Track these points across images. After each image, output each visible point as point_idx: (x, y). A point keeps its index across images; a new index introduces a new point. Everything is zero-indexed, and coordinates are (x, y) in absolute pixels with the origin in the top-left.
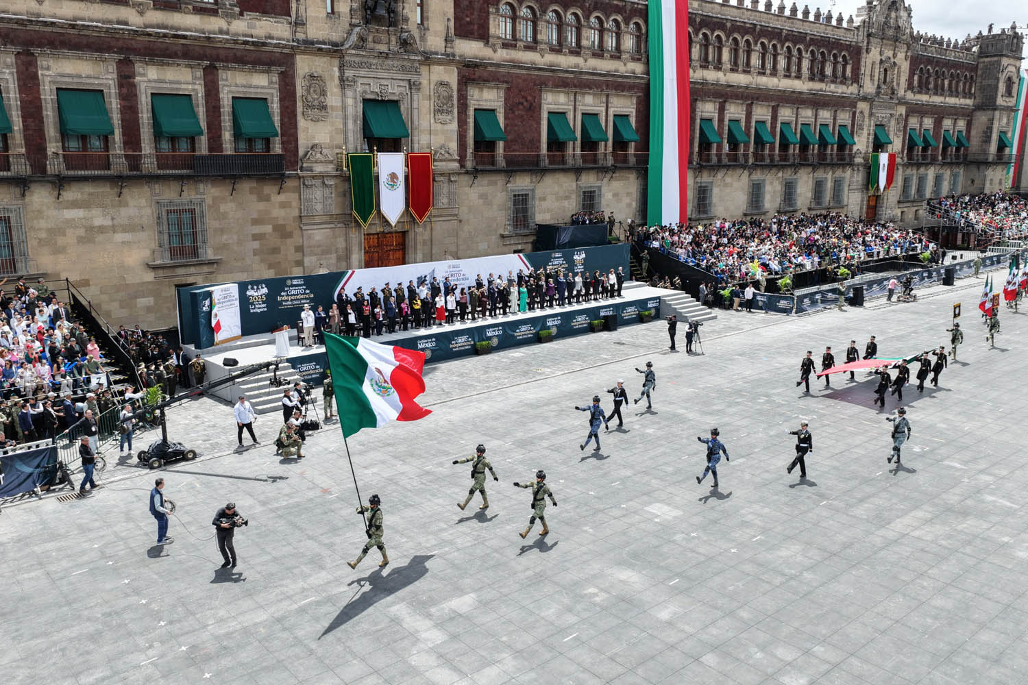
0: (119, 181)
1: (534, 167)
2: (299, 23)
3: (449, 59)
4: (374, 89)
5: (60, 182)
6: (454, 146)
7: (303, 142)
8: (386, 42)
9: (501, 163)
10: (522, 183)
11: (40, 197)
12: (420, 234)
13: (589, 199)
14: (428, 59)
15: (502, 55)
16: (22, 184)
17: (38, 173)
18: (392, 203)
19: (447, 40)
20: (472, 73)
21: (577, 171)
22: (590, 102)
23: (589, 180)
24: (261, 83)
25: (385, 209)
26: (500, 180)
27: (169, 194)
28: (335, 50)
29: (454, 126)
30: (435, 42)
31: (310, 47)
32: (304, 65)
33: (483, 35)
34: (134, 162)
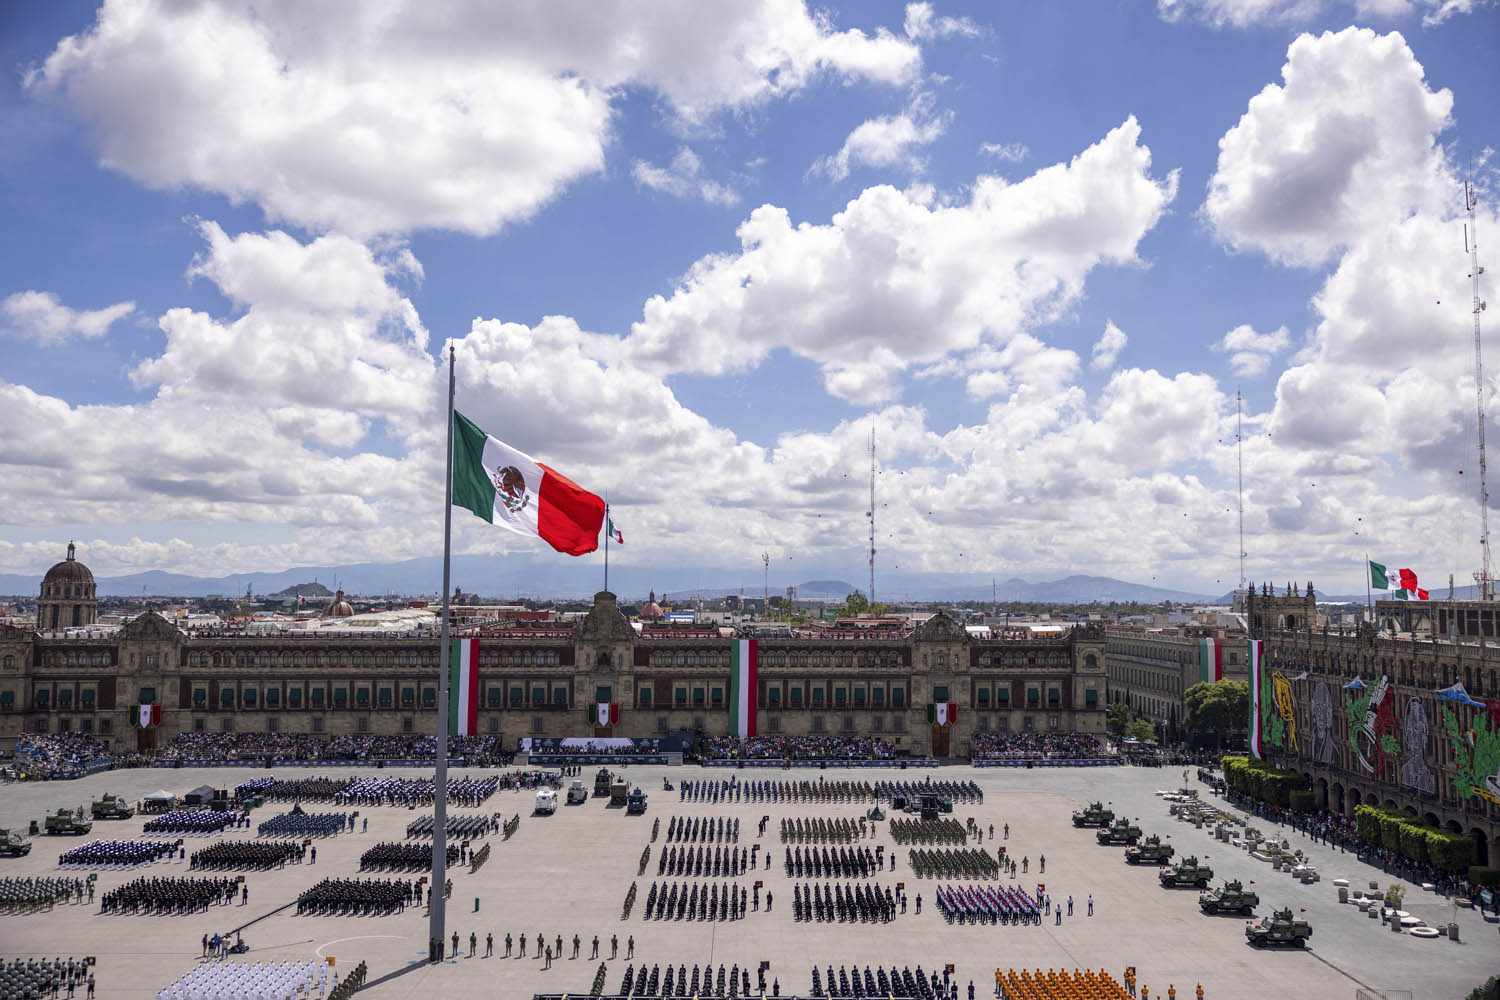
0: (523, 711)
1: (669, 709)
2: (577, 667)
3: (629, 674)
4: (600, 684)
5: (509, 711)
6: (632, 701)
7: (575, 700)
8: (605, 669)
9: (653, 706)
10: (663, 714)
11: (505, 714)
12: (615, 730)
13: (698, 722)
14: (621, 674)
15: (654, 669)
16: (500, 711)
17: (505, 709)
18: (604, 719)
19: (631, 667)
20: (639, 677)
21: (691, 710)
22: (698, 684)
23: (700, 714)
24: (564, 684)
25: (601, 720)
26: (652, 713)
27: (535, 714)
28: (587, 674)
29: (632, 695)
30: (625, 668)
31: (579, 673)
32: (577, 679)
33: (647, 664)
34: (527, 706)
